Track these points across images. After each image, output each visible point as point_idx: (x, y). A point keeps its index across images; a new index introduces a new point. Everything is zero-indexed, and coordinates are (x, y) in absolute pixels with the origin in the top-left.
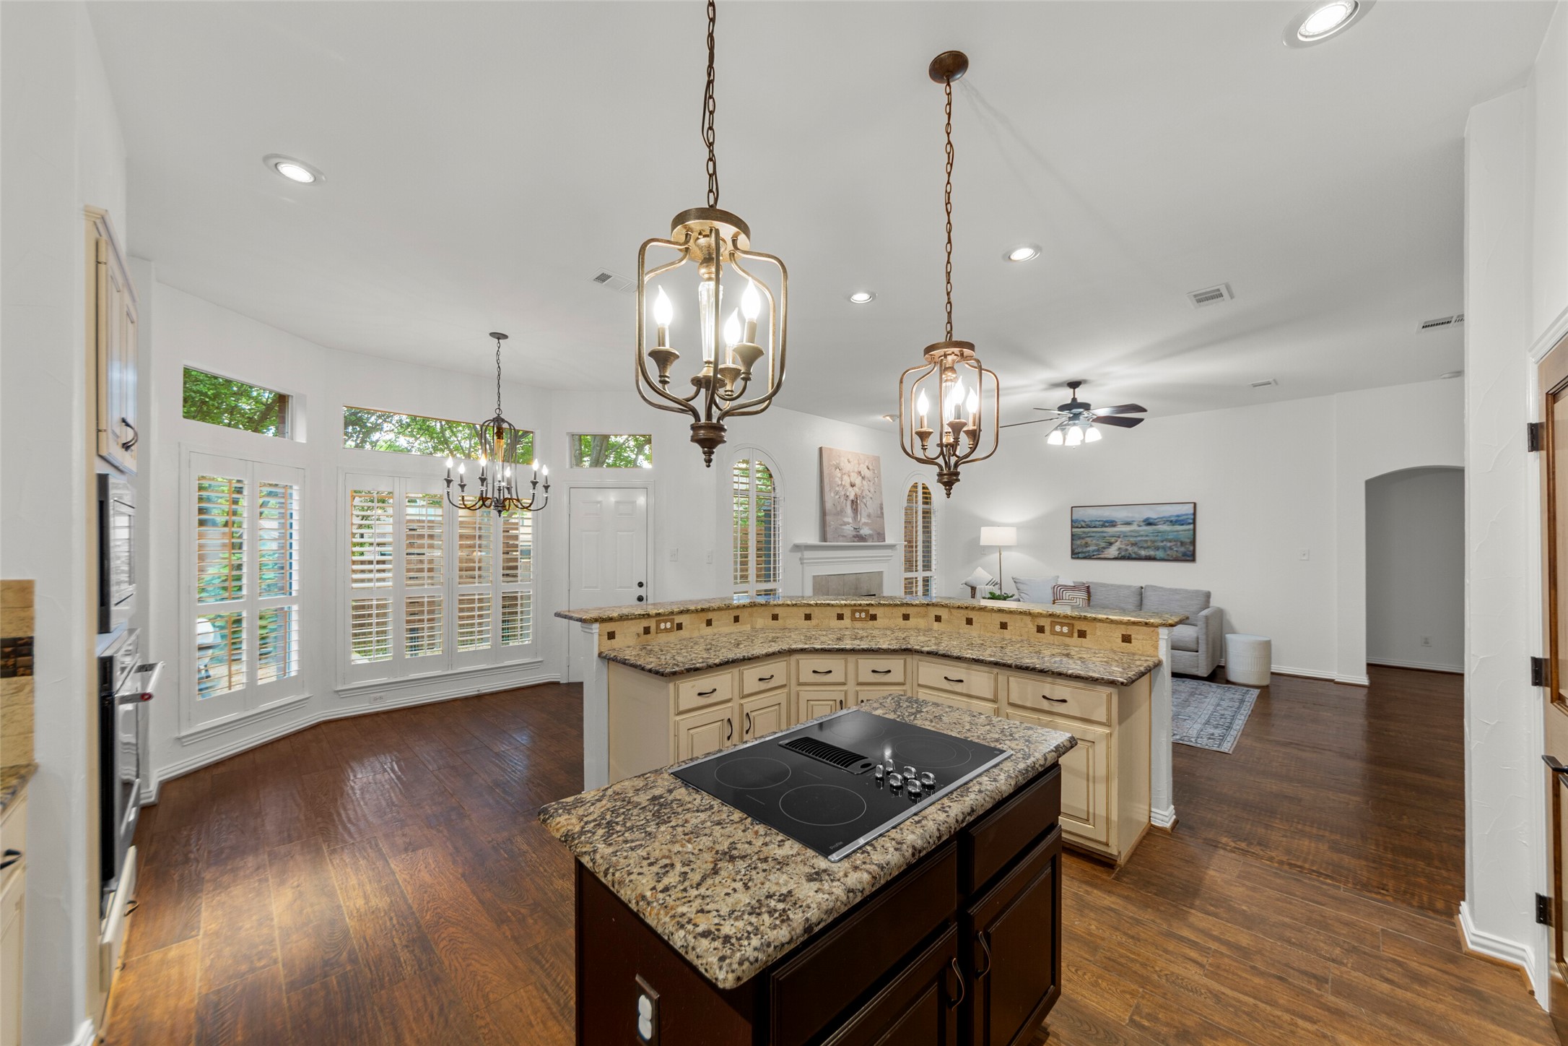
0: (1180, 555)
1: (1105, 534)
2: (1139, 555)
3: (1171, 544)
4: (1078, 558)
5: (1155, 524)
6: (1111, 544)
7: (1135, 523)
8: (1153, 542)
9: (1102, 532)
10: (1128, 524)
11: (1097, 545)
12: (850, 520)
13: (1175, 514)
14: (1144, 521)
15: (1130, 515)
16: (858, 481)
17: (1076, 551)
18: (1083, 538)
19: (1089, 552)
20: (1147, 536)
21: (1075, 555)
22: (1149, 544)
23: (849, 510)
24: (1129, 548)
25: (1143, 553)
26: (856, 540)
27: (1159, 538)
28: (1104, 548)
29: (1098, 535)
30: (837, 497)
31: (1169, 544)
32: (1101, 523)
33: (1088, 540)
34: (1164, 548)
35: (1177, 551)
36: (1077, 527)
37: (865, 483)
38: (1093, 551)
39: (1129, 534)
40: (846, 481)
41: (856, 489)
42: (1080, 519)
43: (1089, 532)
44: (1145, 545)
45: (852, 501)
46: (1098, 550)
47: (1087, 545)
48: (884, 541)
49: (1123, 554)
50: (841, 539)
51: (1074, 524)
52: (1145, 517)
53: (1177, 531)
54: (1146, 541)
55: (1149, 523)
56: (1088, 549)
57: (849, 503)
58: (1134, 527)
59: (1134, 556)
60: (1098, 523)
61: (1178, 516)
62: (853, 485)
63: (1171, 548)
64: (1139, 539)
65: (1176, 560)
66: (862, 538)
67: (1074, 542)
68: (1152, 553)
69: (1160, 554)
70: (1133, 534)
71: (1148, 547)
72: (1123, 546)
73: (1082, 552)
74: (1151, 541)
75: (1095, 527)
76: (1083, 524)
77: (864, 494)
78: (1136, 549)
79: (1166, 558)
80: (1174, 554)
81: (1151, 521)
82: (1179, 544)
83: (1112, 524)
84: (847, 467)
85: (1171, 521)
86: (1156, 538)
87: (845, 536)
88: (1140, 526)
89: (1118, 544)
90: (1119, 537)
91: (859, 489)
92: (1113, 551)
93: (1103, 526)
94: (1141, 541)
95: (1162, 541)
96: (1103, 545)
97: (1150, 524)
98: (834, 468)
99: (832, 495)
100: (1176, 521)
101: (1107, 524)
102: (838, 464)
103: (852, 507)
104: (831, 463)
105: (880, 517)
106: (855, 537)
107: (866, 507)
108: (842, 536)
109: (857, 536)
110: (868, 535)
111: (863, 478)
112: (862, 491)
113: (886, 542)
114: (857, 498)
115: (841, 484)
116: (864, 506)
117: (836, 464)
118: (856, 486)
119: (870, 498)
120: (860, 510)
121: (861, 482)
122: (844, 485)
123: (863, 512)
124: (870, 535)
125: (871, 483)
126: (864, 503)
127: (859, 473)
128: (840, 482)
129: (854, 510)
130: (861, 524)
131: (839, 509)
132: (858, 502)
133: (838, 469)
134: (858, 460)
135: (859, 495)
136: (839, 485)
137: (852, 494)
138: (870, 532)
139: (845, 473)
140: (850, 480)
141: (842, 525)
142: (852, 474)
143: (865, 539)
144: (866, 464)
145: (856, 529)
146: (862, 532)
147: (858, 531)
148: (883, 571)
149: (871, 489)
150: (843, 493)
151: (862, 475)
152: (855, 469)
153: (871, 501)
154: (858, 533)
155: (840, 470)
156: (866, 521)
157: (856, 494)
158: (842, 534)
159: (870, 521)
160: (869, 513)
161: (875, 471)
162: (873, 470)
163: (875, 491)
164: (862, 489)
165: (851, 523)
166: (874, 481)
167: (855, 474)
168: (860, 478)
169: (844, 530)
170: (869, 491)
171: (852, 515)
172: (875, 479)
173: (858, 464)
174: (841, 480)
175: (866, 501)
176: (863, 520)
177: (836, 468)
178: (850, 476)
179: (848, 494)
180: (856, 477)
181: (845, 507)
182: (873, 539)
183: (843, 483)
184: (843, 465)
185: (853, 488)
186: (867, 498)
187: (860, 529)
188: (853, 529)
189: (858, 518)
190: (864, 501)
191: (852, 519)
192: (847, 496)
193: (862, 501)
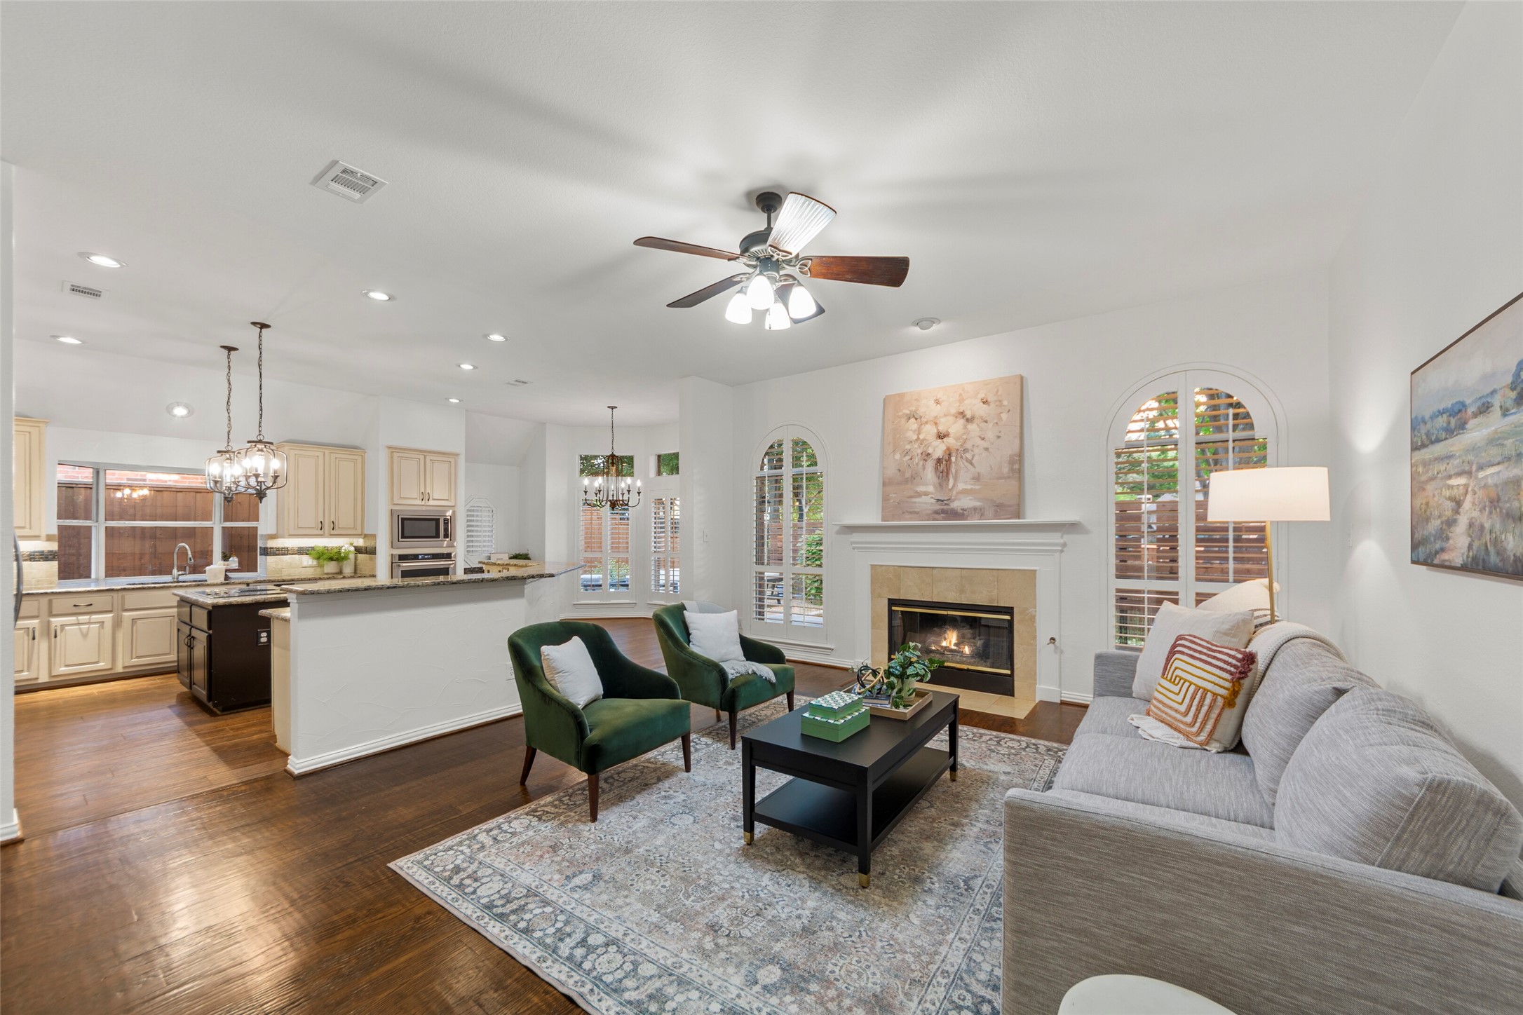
6: (1459, 504)
9: (1447, 457)
10: (1486, 407)
11: (1440, 511)
12: (931, 489)
16: (956, 427)
18: (1423, 487)
21: (1415, 549)
23: (930, 474)
24: (1486, 521)
26: (936, 516)
28: (1448, 523)
30: (908, 458)
32: (1445, 419)
33: (1429, 490)
37: (970, 426)
38: (1435, 539)
40: (929, 431)
41: (950, 441)
43: (1430, 462)
45: (939, 461)
46: (1441, 533)
47: (1428, 513)
48: (1021, 516)
49: (1475, 546)
50: (908, 516)
51: (1415, 434)
56: (1429, 527)
57: (930, 465)
58: (1495, 421)
60: (1441, 421)
62: (941, 436)
66: (955, 514)
67: (1414, 502)
72: (1475, 514)
75: (1435, 440)
77: (968, 445)
78: (1497, 524)
84: (929, 409)
89: (1468, 502)
90: (1470, 473)
91: (957, 439)
92: (1461, 537)
98: (903, 421)
99: (897, 456)
102: (911, 411)
103: (936, 469)
104: (900, 414)
105: (1009, 477)
106: (936, 512)
107: (971, 464)
108: (911, 513)
109: (943, 511)
110: (970, 509)
111: (968, 420)
112: (965, 441)
113: (1030, 519)
114: (950, 454)
115: (918, 438)
116: (966, 464)
117: (908, 412)
118: (951, 435)
119: (987, 449)
120: (956, 472)
121: (965, 427)
122: (924, 440)
123: (962, 473)
124: (975, 509)
125: (990, 425)
126: (967, 460)
127: (962, 414)
128: (915, 437)
129: (942, 472)
130: (955, 492)
131: (908, 475)
132: (953, 459)
133: (913, 420)
134: (961, 395)
135: (957, 448)
136: (911, 442)
137: (938, 449)
138: (978, 504)
139: (926, 423)
140: (938, 430)
141: (911, 497)
142: (943, 420)
143: (963, 514)
144: (983, 396)
145: (943, 501)
146: (956, 505)
147: (946, 504)
148: (1036, 571)
149: (990, 435)
150: (919, 451)
151: (969, 416)
152: (953, 411)
153: (985, 453)
154: (945, 507)
155: (916, 419)
156: (969, 487)
157: (948, 449)
158: (911, 510)
159: (977, 487)
160: (979, 473)
161: (1005, 403)
162: (1000, 401)
163: (999, 437)
164: (965, 437)
165: (932, 494)
166: (1000, 419)
167: (951, 419)
168: (961, 422)
169: (919, 503)
170: (983, 439)
171: (936, 480)
172: (1004, 416)
173: (961, 400)
174: (919, 434)
175: (973, 456)
176: (961, 486)
177: (909, 418)
178: (936, 424)
179: (930, 451)
180: (955, 423)
181: (921, 470)
182: (982, 515)
183: (922, 437)
184: (921, 411)
185: (944, 440)
186: (976, 451)
187: (954, 501)
188: (934, 501)
189: (947, 484)
190: (969, 456)
191: (935, 486)
192: (929, 454)
193: (962, 457)
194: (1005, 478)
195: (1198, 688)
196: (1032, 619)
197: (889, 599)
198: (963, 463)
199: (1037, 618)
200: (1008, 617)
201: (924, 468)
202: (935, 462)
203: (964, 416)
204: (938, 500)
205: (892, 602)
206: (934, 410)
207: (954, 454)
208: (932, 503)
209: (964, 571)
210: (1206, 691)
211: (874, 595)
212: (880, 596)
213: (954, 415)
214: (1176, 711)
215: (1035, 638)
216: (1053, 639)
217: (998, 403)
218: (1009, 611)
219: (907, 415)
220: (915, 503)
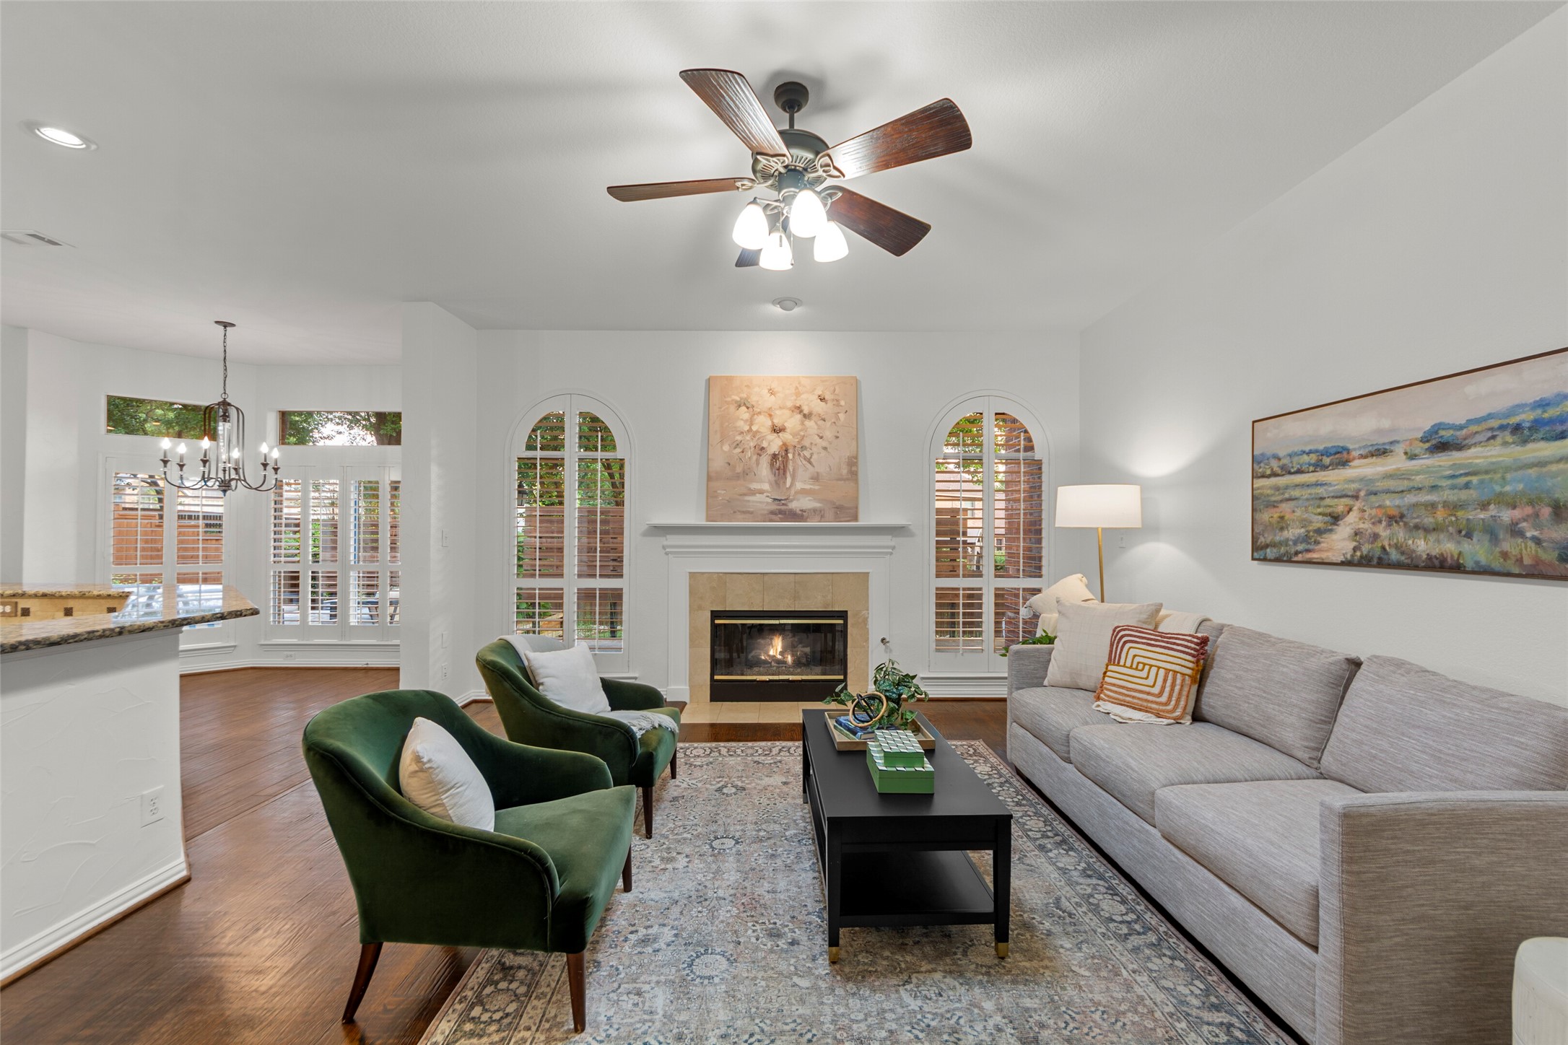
0: (1550, 556)
1: (1321, 491)
2: (1408, 553)
3: (1517, 514)
4: (1265, 559)
5: (1459, 447)
6: (1336, 519)
7: (1399, 449)
8: (1454, 507)
9: (1317, 484)
10: (1380, 452)
11: (1304, 523)
12: (766, 487)
13: (1531, 398)
14: (1424, 440)
15: (1386, 424)
16: (793, 422)
17: (1262, 540)
18: (1274, 505)
19: (1285, 542)
20: (1434, 488)
21: (1260, 551)
22: (1441, 515)
23: (764, 470)
24: (1383, 531)
25: (1422, 546)
26: (773, 517)
27: (1472, 494)
28: (1319, 532)
29: (1306, 493)
30: (738, 450)
31: (1507, 515)
32: (1313, 458)
33: (1286, 507)
34: (1491, 532)
35: (1538, 541)
36: (1263, 476)
37: (808, 423)
38: (1295, 543)
39: (1380, 485)
40: (763, 424)
41: (786, 436)
42: (1269, 452)
43: (1287, 487)
44: (1428, 521)
45: (775, 456)
46: (1306, 539)
47: (1282, 524)
48: (856, 519)
49: (1366, 549)
50: (740, 516)
51: (1261, 466)
52: (1427, 426)
53: (1541, 464)
54: (1433, 506)
55: (1440, 443)
56: (1286, 534)
57: (765, 460)
58: (1396, 462)
59: (1394, 556)
60: (1306, 458)
61: (1543, 404)
62: (777, 430)
63: (1515, 531)
64: (1411, 499)
65: (1535, 573)
66: (793, 516)
67: (1258, 516)
68: (1448, 547)
69: (1475, 550)
70: (1391, 484)
71: (1436, 529)
72: (1366, 526)
73: (1273, 545)
74: (1446, 504)
75: (1299, 472)
76: (1275, 465)
77: (806, 443)
78: (1400, 534)
79: (1496, 565)
80: (1529, 552)
81: (1446, 434)
82: (1546, 512)
83: (1338, 456)
84: (763, 399)
85: (1517, 429)
86: (1463, 495)
87: (751, 513)
88: (1412, 457)
89: (1352, 518)
90: (1356, 497)
91: (794, 435)
92: (1339, 542)
93: (1319, 466)
94: (1415, 505)
95: (1484, 506)
96: (1318, 522)
97: (1443, 447)
98: (732, 408)
99: (726, 448)
100: (1536, 425)
101: (1327, 460)
102: (741, 398)
103: (772, 465)
104: (729, 399)
105: (848, 479)
106: (772, 513)
107: (810, 463)
108: (744, 512)
109: (781, 512)
110: (810, 510)
111: (805, 416)
112: (803, 437)
113: (863, 521)
114: (786, 451)
115: (750, 430)
116: (804, 462)
117: (738, 399)
118: (788, 430)
119: (825, 449)
120: (794, 470)
121: (802, 423)
122: (757, 432)
123: (800, 472)
124: (815, 510)
125: (828, 424)
126: (805, 458)
127: (799, 409)
128: (747, 428)
129: (778, 469)
130: (793, 492)
131: (739, 470)
132: (790, 456)
133: (743, 408)
134: (797, 388)
135: (794, 444)
136: (742, 433)
137: (774, 444)
138: (817, 505)
139: (760, 413)
140: (773, 422)
141: (745, 495)
142: (778, 412)
143: (802, 516)
144: (820, 393)
145: (780, 500)
146: (794, 505)
147: (783, 504)
148: (868, 573)
149: (829, 434)
150: (752, 444)
151: (806, 411)
152: (789, 404)
153: (823, 453)
154: (783, 508)
155: (748, 408)
156: (808, 487)
157: (784, 444)
158: (744, 510)
159: (817, 487)
160: (818, 473)
161: (842, 403)
162: (837, 401)
163: (837, 437)
164: (802, 433)
165: (768, 492)
166: (838, 419)
167: (787, 413)
168: (799, 417)
169: (753, 502)
170: (821, 438)
171: (772, 478)
172: (842, 416)
173: (798, 394)
174: (751, 424)
175: (812, 454)
176: (799, 486)
177: (740, 406)
178: (770, 415)
179: (765, 444)
180: (792, 417)
181: (755, 466)
182: (822, 517)
183: (754, 428)
184: (753, 400)
185: (780, 434)
186: (815, 449)
187: (792, 501)
188: (770, 500)
189: (785, 483)
190: (807, 453)
191: (771, 484)
192: (763, 449)
193: (799, 454)
194: (845, 480)
195: (1168, 671)
196: (865, 621)
197: (712, 611)
198: (800, 462)
199: (869, 620)
200: (841, 622)
201: (758, 464)
202: (770, 458)
203: (801, 412)
204: (775, 499)
205: (715, 615)
206: (770, 401)
207: (791, 450)
208: (767, 503)
209: (797, 576)
210: (1175, 672)
211: (694, 609)
212: (700, 608)
213: (790, 409)
214: (1148, 693)
215: (867, 640)
216: (883, 640)
217: (835, 402)
218: (843, 615)
219: (736, 402)
220: (749, 501)
